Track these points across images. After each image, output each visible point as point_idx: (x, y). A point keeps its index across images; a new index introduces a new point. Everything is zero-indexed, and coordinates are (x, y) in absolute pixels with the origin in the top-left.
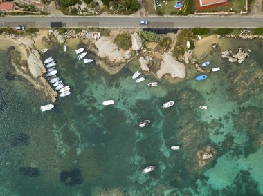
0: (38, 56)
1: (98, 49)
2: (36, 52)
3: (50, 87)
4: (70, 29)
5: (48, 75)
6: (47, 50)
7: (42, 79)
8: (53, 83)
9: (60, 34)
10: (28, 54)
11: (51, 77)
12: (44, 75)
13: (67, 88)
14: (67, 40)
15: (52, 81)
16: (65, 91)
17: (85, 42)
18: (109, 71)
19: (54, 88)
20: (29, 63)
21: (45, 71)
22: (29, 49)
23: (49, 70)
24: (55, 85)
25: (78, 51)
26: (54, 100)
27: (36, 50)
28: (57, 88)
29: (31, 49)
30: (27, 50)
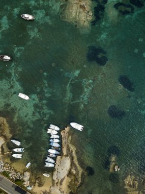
0: (55, 173)
1: (2, 147)
2: (55, 178)
3: (63, 141)
4: (12, 180)
5: (58, 153)
6: (44, 175)
7: (65, 152)
8: (58, 143)
9: (24, 181)
10: (62, 180)
11: (56, 149)
12: (61, 154)
13: (49, 131)
14: (22, 172)
15: (58, 145)
16: (53, 130)
17: (8, 160)
18: (5, 122)
19: (60, 139)
20: (66, 172)
21: (59, 157)
22: (59, 184)
23: (54, 156)
24: (58, 141)
25: (19, 156)
26: (67, 129)
27: (53, 180)
28: (58, 137)
29: (57, 183)
30: (61, 184)
